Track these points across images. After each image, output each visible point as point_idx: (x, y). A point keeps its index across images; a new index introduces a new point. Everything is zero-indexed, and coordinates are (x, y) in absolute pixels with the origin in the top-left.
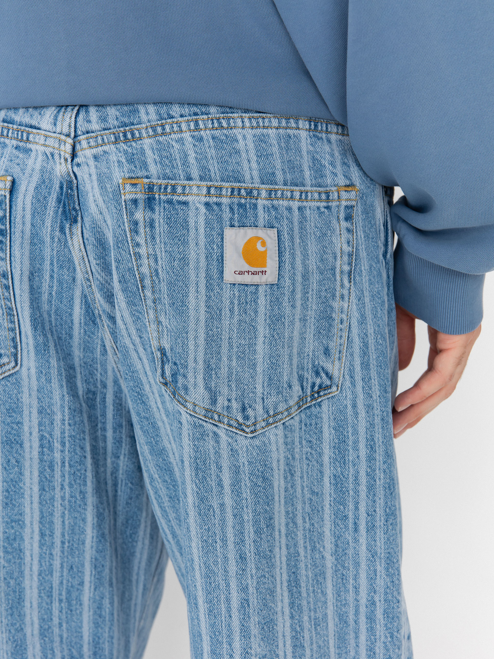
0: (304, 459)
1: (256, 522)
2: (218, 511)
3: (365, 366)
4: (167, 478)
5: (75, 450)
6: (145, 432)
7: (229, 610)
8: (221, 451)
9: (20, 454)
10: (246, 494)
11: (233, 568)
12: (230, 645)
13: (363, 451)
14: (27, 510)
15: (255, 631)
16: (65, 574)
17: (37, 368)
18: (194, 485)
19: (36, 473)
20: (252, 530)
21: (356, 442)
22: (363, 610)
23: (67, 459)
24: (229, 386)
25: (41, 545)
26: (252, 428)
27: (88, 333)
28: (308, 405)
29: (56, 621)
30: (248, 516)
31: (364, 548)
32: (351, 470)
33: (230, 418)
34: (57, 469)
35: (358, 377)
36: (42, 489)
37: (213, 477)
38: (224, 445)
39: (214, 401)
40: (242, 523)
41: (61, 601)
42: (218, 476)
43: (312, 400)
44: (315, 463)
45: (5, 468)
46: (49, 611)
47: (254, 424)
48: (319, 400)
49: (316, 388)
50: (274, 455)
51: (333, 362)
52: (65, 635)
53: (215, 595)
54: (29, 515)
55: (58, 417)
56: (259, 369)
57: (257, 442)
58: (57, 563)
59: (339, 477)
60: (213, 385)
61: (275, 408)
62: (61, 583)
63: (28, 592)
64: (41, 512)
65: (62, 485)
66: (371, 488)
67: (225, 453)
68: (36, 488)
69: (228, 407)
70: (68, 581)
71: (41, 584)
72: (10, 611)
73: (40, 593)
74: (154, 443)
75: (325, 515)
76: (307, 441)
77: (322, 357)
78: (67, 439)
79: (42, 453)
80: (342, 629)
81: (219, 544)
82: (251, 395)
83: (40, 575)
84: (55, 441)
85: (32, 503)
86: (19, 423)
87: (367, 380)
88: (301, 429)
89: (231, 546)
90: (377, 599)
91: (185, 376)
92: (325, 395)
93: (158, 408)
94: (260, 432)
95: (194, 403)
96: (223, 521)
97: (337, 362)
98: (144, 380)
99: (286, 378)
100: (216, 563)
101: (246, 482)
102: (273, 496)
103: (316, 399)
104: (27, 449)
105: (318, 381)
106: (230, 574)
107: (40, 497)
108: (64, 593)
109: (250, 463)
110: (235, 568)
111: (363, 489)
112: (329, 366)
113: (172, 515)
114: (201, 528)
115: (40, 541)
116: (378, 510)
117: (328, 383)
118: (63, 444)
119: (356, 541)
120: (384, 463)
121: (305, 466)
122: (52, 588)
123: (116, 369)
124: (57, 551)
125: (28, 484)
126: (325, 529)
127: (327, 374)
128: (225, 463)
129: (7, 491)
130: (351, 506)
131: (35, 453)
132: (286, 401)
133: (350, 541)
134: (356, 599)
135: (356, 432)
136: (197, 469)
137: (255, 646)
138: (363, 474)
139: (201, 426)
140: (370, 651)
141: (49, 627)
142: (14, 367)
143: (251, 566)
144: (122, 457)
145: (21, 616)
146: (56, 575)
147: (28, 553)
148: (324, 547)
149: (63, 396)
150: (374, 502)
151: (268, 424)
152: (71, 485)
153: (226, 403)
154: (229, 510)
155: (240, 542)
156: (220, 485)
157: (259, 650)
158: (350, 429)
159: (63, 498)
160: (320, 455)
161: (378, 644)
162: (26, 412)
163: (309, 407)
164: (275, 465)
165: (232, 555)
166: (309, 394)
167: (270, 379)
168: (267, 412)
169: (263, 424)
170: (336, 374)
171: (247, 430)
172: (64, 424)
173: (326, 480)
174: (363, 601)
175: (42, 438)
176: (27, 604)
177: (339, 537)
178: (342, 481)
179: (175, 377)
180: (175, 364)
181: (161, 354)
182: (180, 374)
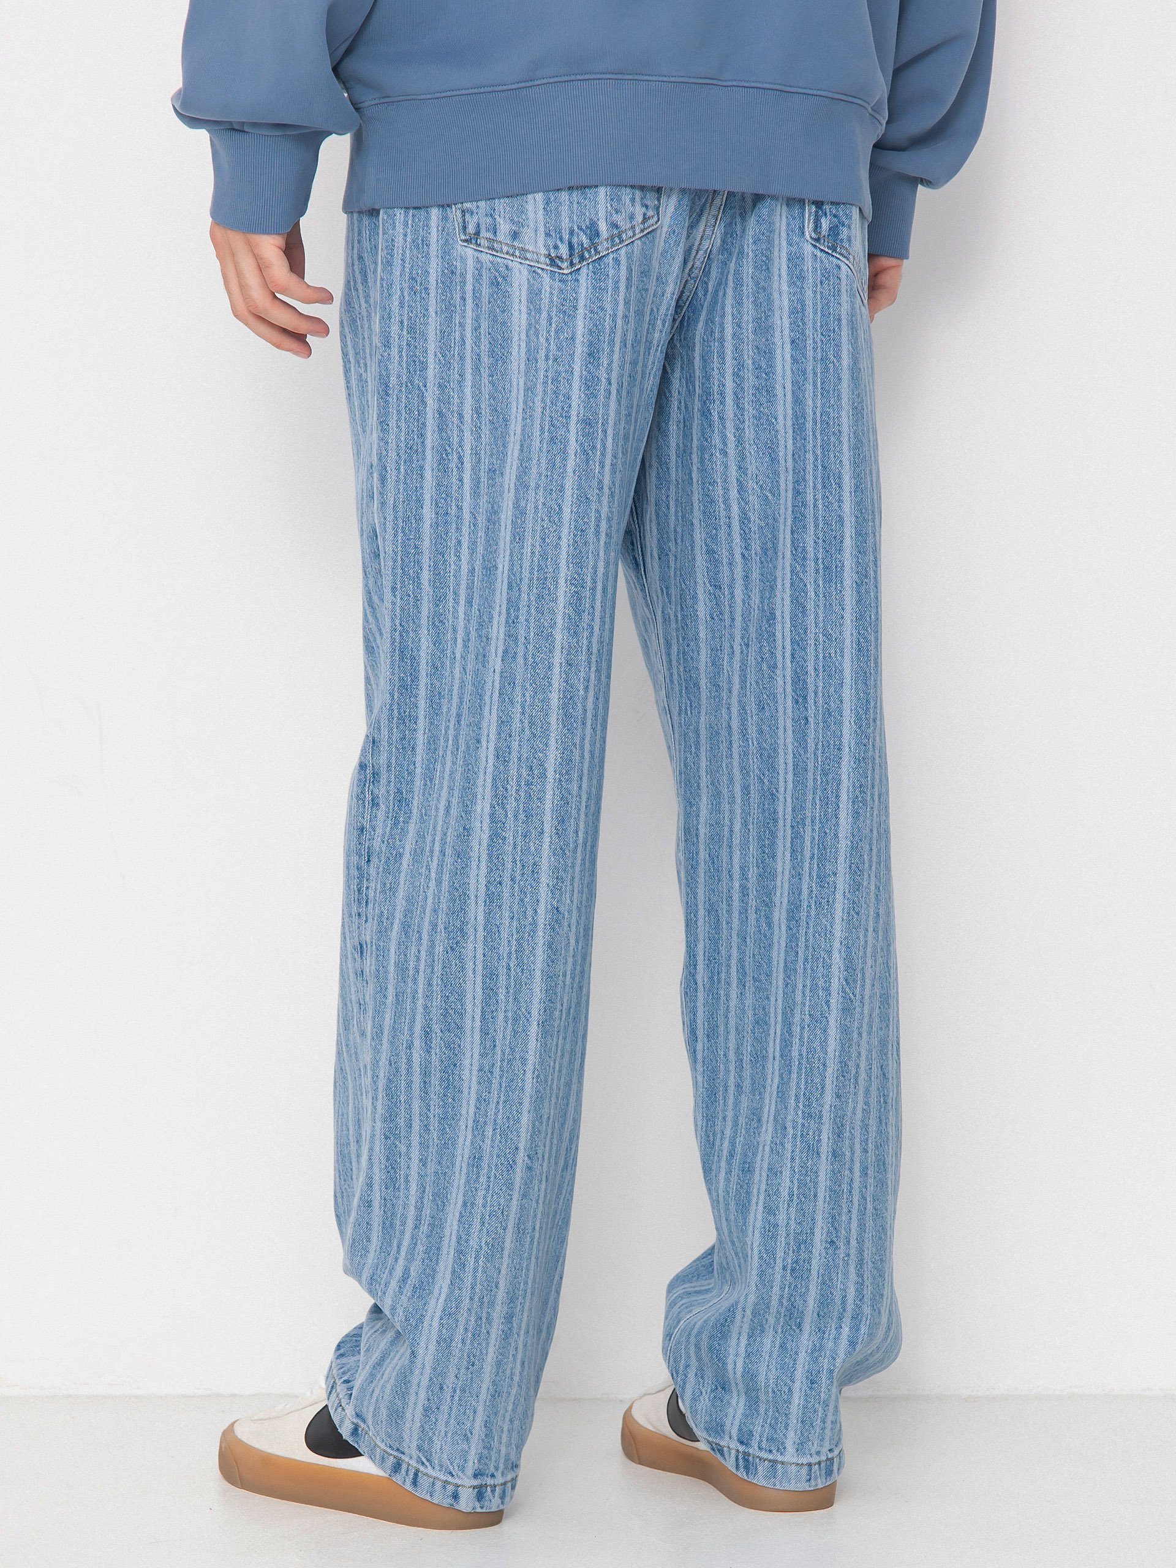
142: (656, 222)
179: (834, 231)
180: (835, 216)
181: (816, 207)
182: (843, 225)
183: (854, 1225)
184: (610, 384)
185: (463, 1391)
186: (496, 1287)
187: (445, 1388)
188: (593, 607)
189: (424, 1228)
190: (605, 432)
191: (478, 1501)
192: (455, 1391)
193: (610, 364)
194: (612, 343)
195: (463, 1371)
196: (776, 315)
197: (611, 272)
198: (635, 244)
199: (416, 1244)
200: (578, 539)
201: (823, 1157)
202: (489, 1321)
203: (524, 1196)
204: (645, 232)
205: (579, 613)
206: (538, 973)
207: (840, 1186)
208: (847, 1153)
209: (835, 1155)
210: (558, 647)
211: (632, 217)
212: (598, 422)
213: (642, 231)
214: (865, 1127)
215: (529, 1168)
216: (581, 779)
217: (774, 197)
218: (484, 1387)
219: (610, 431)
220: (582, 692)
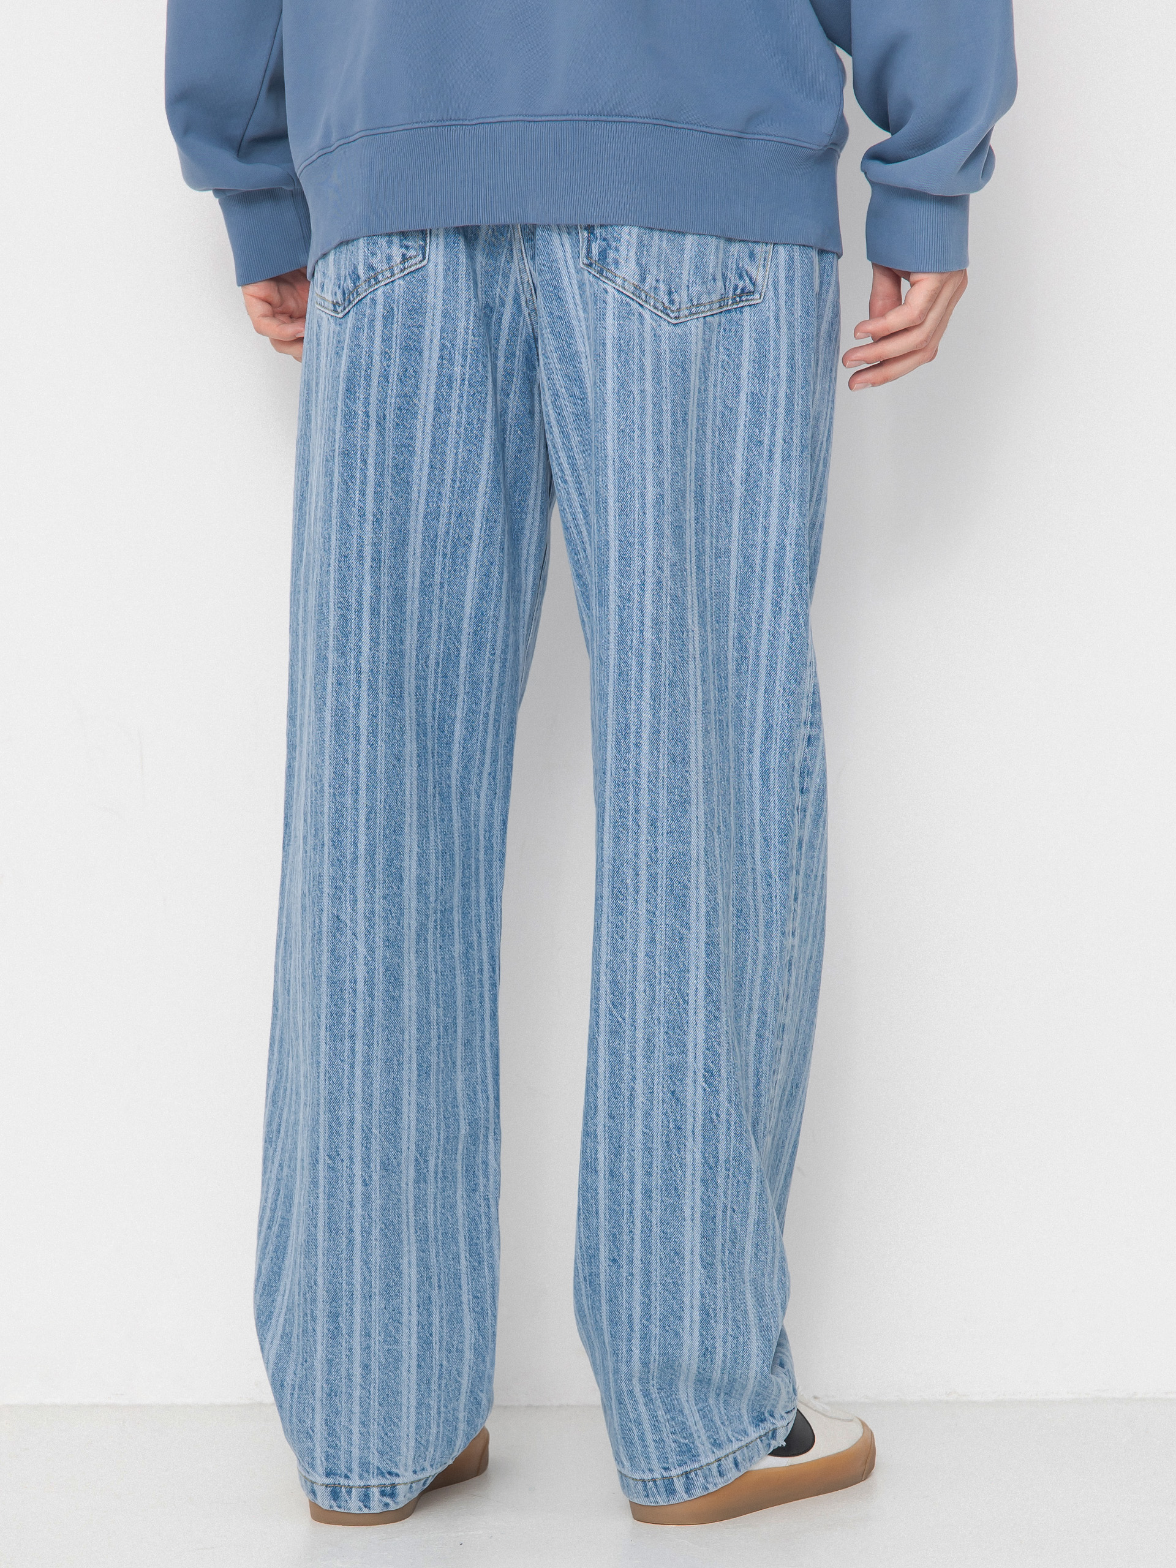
0: (720, 366)
1: (674, 414)
2: (638, 398)
3: (790, 280)
4: (576, 390)
5: (476, 367)
6: (556, 335)
7: (643, 506)
8: (645, 335)
9: (418, 364)
10: (666, 383)
11: (650, 459)
12: (643, 545)
13: (784, 371)
14: (419, 434)
15: (668, 532)
16: (452, 521)
17: (445, 264)
18: (615, 369)
19: (433, 388)
20: (670, 422)
21: (777, 358)
22: (771, 555)
23: (467, 376)
24: (658, 266)
25: (430, 481)
26: (676, 314)
27: (496, 233)
28: (729, 308)
29: (437, 579)
30: (667, 406)
31: (777, 480)
32: (770, 389)
33: (656, 300)
34: (456, 385)
35: (782, 290)
36: (437, 409)
37: (636, 360)
38: (647, 328)
39: (643, 280)
40: (660, 412)
41: (445, 555)
42: (640, 360)
43: (733, 304)
44: (731, 374)
45: (401, 379)
46: (431, 565)
47: (679, 310)
48: (741, 305)
49: (738, 292)
50: (693, 346)
51: (757, 267)
52: (445, 600)
53: (629, 491)
54: (421, 439)
55: (462, 324)
56: (687, 256)
57: (679, 330)
58: (445, 506)
59: (757, 395)
60: (644, 262)
61: (699, 299)
62: (447, 532)
63: (412, 535)
64: (434, 438)
65: (459, 408)
66: (789, 411)
67: (648, 337)
68: (431, 408)
69: (656, 288)
70: (455, 531)
71: (426, 529)
72: (393, 553)
73: (424, 540)
74: (566, 347)
75: (738, 437)
76: (725, 348)
77: (747, 259)
78: (469, 351)
79: (441, 366)
80: (746, 573)
81: (637, 432)
82: (677, 280)
83: (425, 517)
84: (457, 353)
85: (424, 425)
86: (420, 326)
87: (790, 295)
88: (719, 332)
89: (649, 436)
90: (787, 542)
91: (617, 250)
92: (747, 300)
93: (575, 303)
94: (683, 320)
95: (624, 278)
96: (642, 408)
97: (761, 269)
98: (564, 272)
99: (711, 270)
100: (632, 455)
101: (667, 371)
102: (689, 389)
103: (737, 303)
104: (426, 360)
105: (741, 285)
106: (647, 466)
107: (434, 418)
108: (449, 547)
109: (671, 351)
110: (652, 460)
111: (781, 411)
112: (753, 271)
113: (575, 440)
114: (618, 417)
115: (429, 475)
116: (794, 438)
117: (752, 289)
118: (465, 358)
119: (770, 471)
120: (803, 388)
121: (720, 375)
122: (436, 536)
123: (519, 281)
124: (446, 490)
125: (423, 402)
126: (736, 453)
127: (751, 279)
128: (648, 348)
129: (400, 409)
130: (767, 430)
131: (434, 365)
132: (709, 294)
133: (764, 472)
134: (764, 541)
135: (777, 347)
136: (620, 351)
137: (667, 548)
138: (782, 395)
139: (628, 304)
140: (777, 606)
141: (430, 585)
142: (421, 261)
143: (668, 458)
144: (511, 396)
145: (405, 562)
146: (443, 520)
147: (415, 488)
148: (733, 472)
149: (470, 299)
150: (792, 428)
151: (691, 314)
152: (468, 410)
153: (654, 283)
154: (649, 398)
155: (658, 433)
156: (642, 369)
157: (670, 555)
158: (772, 343)
159: (459, 424)
160: (739, 366)
161: (784, 597)
162: (429, 315)
163: (730, 311)
164: (693, 358)
165: (649, 447)
166: (731, 296)
167: (696, 267)
168: (691, 300)
169: (687, 313)
170: (759, 281)
171: (672, 315)
172: (467, 333)
173: (743, 397)
174: (772, 545)
175: (443, 347)
176: (411, 550)
177: (751, 465)
178: (760, 399)
179: (603, 254)
180: (605, 240)
181: (588, 233)
182: (610, 249)
183: (638, 1245)
184: (368, 416)
185: (301, 1388)
186: (315, 1284)
187: (285, 1384)
188: (359, 628)
189: (275, 1228)
190: (365, 462)
191: (334, 1500)
192: (294, 1389)
193: (367, 398)
194: (368, 378)
195: (300, 1366)
196: (579, 342)
197: (368, 311)
198: (396, 283)
199: (267, 1244)
200: (342, 565)
201: (601, 1175)
202: (314, 1319)
203: (330, 1196)
204: (406, 272)
205: (346, 635)
206: (324, 979)
207: (619, 1205)
208: (625, 1174)
209: (613, 1174)
210: (330, 667)
211: (389, 258)
212: (356, 453)
213: (402, 271)
214: (648, 1150)
215: (332, 1169)
216: (357, 793)
217: (547, 227)
218: (318, 1385)
219: (371, 461)
220: (352, 710)
